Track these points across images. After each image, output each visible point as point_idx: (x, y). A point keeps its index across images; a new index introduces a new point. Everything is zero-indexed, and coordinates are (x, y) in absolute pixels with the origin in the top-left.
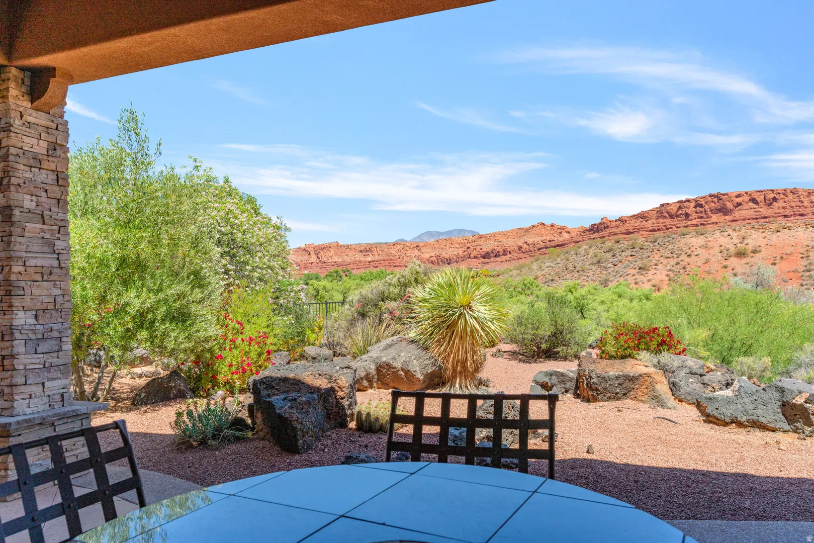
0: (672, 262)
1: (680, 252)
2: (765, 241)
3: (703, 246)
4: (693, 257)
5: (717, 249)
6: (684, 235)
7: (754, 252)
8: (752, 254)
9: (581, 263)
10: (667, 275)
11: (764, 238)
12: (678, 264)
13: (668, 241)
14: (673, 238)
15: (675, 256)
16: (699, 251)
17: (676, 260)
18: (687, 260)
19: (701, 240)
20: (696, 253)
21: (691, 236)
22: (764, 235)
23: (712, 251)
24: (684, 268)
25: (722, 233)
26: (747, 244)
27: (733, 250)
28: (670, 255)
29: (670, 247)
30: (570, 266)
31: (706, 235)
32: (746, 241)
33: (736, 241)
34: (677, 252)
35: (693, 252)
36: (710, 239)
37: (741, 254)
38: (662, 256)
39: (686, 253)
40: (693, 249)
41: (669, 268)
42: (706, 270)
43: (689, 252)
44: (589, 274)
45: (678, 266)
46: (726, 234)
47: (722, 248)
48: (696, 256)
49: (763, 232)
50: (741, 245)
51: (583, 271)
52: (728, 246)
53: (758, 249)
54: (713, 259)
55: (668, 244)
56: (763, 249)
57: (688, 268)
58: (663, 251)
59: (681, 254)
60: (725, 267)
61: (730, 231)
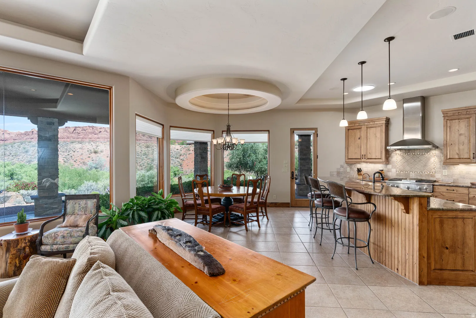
0: (66, 154)
1: (70, 150)
2: (105, 148)
3: (81, 148)
4: (76, 152)
5: (87, 150)
6: (73, 143)
7: (102, 152)
8: (100, 153)
9: (15, 151)
10: (63, 160)
11: (105, 147)
12: (68, 155)
13: (65, 145)
14: (67, 144)
15: (68, 151)
16: (79, 150)
17: (68, 153)
18: (73, 153)
19: (79, 146)
20: (77, 151)
21: (76, 143)
22: (105, 146)
23: (84, 151)
24: (71, 157)
25: (89, 144)
26: (98, 149)
27: (93, 151)
28: (65, 151)
29: (66, 147)
30: (7, 153)
31: (82, 144)
32: (98, 148)
33: (95, 147)
34: (68, 150)
35: (76, 150)
36: (83, 145)
37: (96, 152)
38: (61, 151)
39: (73, 151)
40: (76, 149)
41: (64, 156)
42: (81, 158)
43: (74, 150)
44: (19, 158)
45: (69, 156)
46: (91, 144)
47: (89, 150)
48: (78, 152)
49: (105, 145)
50: (96, 149)
51: (15, 156)
52: (91, 149)
53: (102, 151)
54: (84, 154)
55: (64, 146)
56: (104, 151)
57: (73, 157)
58: (62, 149)
59: (70, 151)
60: (89, 157)
61: (92, 143)
